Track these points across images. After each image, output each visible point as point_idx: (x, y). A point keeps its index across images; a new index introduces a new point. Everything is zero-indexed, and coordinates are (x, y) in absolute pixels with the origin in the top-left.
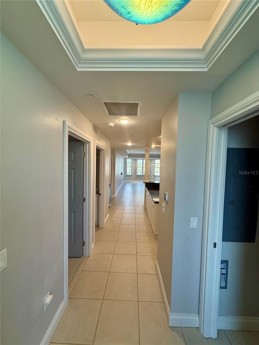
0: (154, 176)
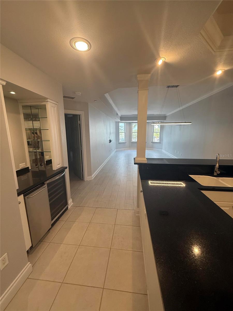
0: (153, 142)
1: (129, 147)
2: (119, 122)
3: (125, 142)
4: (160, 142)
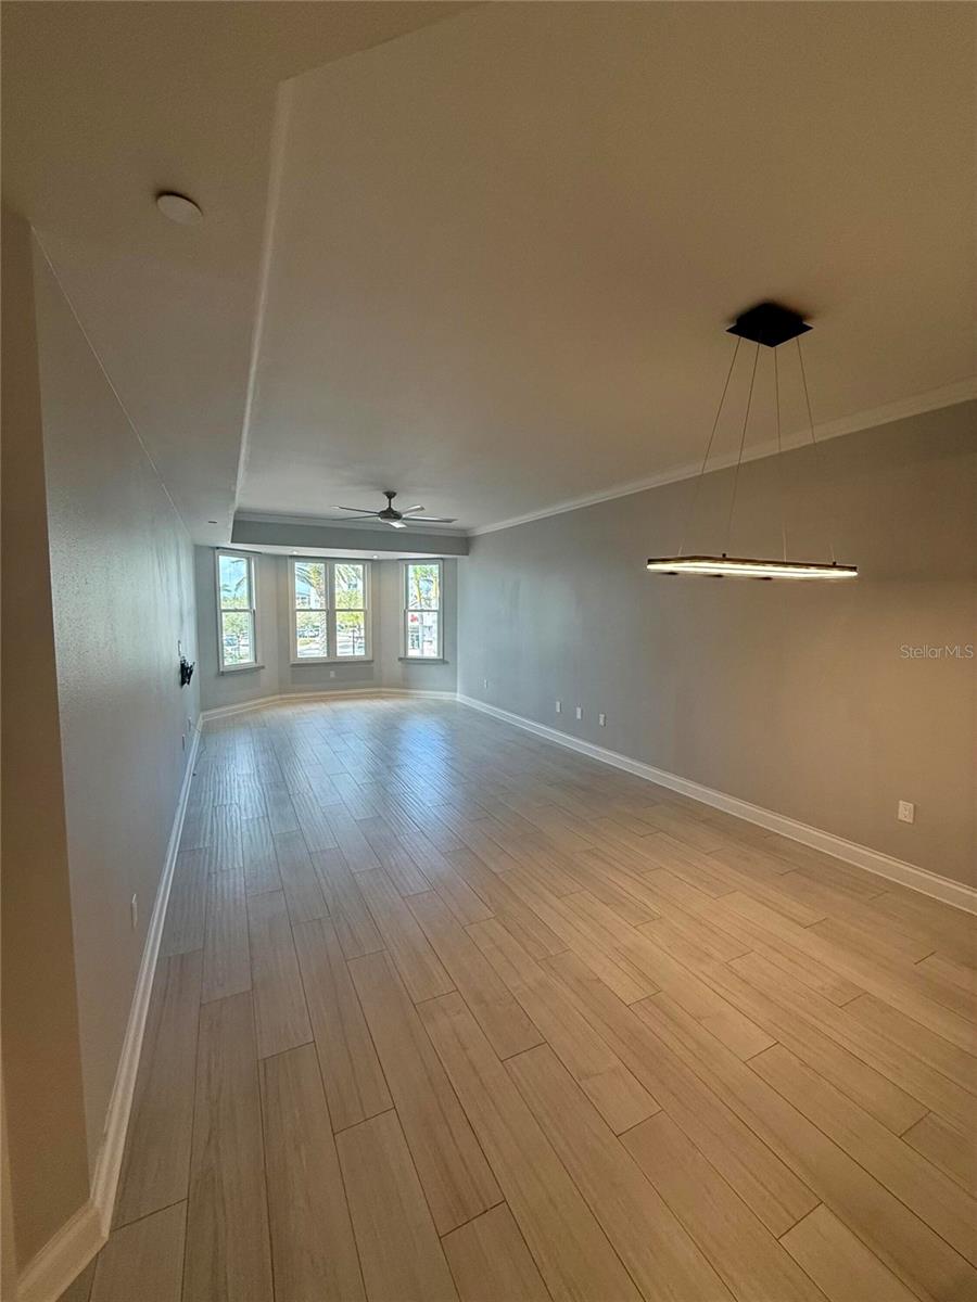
0: (405, 660)
1: (280, 693)
2: (217, 551)
3: (257, 665)
4: (441, 657)
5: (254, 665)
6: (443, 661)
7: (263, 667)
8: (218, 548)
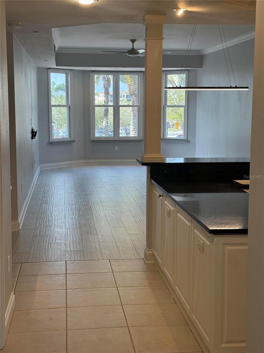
2: (49, 71)
3: (71, 140)
4: (186, 138)
5: (69, 139)
6: (187, 141)
7: (74, 141)
8: (50, 68)
